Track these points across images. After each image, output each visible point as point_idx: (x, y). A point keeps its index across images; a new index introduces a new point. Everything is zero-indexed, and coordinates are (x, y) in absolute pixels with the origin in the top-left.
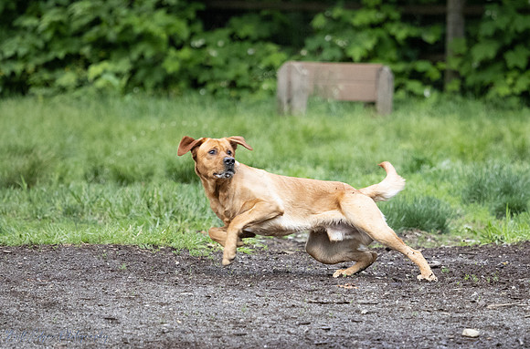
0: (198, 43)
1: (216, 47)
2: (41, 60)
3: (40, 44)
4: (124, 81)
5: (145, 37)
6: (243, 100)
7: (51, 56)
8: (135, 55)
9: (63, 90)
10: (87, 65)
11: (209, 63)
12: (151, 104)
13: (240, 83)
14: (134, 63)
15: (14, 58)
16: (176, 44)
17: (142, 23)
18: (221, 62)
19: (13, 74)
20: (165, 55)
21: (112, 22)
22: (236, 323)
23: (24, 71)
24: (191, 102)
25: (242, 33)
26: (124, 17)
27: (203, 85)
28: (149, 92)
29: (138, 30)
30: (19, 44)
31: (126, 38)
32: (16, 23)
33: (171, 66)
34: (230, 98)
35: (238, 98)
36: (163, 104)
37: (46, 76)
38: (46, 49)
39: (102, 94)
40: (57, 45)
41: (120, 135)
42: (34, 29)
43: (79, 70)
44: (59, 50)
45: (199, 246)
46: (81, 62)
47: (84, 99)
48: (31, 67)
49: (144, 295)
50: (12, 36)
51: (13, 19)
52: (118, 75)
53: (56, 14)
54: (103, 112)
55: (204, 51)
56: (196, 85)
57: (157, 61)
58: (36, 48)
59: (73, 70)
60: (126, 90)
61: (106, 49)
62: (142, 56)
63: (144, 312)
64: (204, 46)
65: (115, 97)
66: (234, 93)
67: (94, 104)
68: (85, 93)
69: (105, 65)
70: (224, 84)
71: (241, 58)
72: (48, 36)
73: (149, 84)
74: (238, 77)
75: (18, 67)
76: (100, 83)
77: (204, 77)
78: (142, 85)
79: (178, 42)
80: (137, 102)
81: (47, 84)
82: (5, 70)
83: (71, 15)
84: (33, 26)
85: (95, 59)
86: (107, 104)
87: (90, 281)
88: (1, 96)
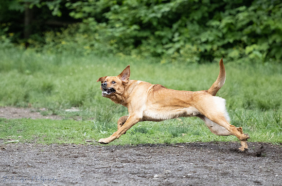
2: (220, 44)
3: (220, 35)
4: (265, 55)
5: (276, 31)
7: (226, 41)
8: (270, 41)
9: (232, 59)
10: (245, 46)
12: (279, 67)
14: (270, 45)
15: (206, 42)
17: (275, 23)
19: (206, 51)
21: (259, 23)
23: (212, 49)
26: (265, 21)
28: (278, 61)
29: (273, 28)
30: (209, 35)
31: (267, 32)
32: (208, 24)
37: (223, 52)
38: (224, 38)
39: (252, 61)
40: (229, 36)
41: (262, 84)
42: (217, 27)
43: (241, 49)
44: (230, 38)
46: (241, 45)
47: (243, 64)
48: (215, 47)
49: (275, 170)
50: (206, 31)
51: (207, 22)
52: (261, 52)
53: (229, 19)
54: (253, 71)
58: (218, 37)
59: (237, 49)
60: (265, 60)
61: (255, 38)
62: (274, 42)
63: (275, 179)
65: (259, 63)
67: (248, 67)
68: (244, 61)
69: (255, 46)
72: (225, 31)
73: (278, 57)
75: (208, 47)
76: (251, 56)
78: (274, 57)
80: (271, 66)
81: (223, 56)
82: (202, 49)
83: (237, 20)
84: (217, 25)
85: (249, 43)
86: (255, 67)
87: (246, 161)
88: (199, 62)
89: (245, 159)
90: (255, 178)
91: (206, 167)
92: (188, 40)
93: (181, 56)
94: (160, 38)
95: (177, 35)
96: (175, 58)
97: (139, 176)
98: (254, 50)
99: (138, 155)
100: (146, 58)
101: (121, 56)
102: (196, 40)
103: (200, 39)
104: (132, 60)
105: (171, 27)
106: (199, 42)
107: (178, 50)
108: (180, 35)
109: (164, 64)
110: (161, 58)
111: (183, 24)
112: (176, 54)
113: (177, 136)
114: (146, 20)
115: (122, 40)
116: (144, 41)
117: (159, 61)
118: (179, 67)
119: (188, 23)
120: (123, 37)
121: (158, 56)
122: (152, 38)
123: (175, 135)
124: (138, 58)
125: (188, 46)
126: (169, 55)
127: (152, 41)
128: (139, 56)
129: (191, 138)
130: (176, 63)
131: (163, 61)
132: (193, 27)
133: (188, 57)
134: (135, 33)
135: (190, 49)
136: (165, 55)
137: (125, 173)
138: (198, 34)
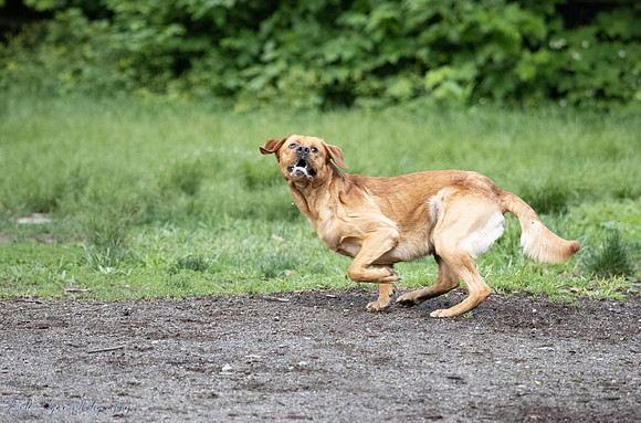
0: (558, 43)
1: (580, 49)
2: (368, 66)
3: (368, 45)
4: (469, 90)
5: (495, 37)
6: (613, 113)
7: (381, 61)
8: (481, 59)
9: (396, 101)
10: (424, 70)
11: (573, 68)
12: (501, 118)
13: (609, 92)
14: (480, 68)
15: (338, 63)
16: (530, 44)
17: (490, 19)
18: (586, 67)
19: (336, 82)
20: (519, 58)
21: (454, 18)
22: (607, 385)
23: (349, 79)
24: (549, 115)
25: (612, 32)
26: (468, 13)
27: (564, 94)
28: (499, 103)
29: (485, 28)
30: (344, 47)
31: (472, 38)
32: (340, 21)
33: (525, 72)
34: (596, 111)
35: (607, 111)
36: (515, 117)
37: (375, 84)
38: (376, 51)
39: (442, 105)
40: (389, 47)
41: (464, 155)
42: (361, 29)
43: (415, 76)
44: (391, 53)
45: (560, 291)
46: (417, 68)
47: (421, 111)
48: (357, 74)
49: (494, 349)
50: (335, 37)
51: (336, 16)
52: (461, 83)
53: (388, 10)
54: (443, 127)
55: (565, 54)
56: (555, 94)
57: (509, 66)
58: (364, 50)
59: (407, 76)
60: (471, 101)
61: (447, 51)
62: (490, 60)
63: (495, 370)
64: (565, 48)
65: (457, 109)
66: (601, 105)
67: (432, 118)
68: (422, 105)
69: (446, 71)
70: (589, 93)
71: (610, 62)
72: (378, 36)
73: (499, 93)
74: (607, 84)
75: (342, 74)
76: (439, 93)
77: (564, 85)
78: (489, 95)
79: (534, 43)
80: (484, 115)
81: (376, 94)
82: (328, 78)
83: (406, 10)
84: (360, 24)
85: (433, 64)
86: (447, 119)
87: (430, 332)
88: (322, 108)
89: (427, 328)
90: (450, 370)
91: (340, 346)
92: (296, 58)
93: (280, 94)
94: (233, 53)
95: (270, 46)
96: (266, 100)
97: (188, 369)
98: (446, 79)
99: (184, 321)
100: (200, 99)
101: (143, 97)
102: (314, 58)
103: (323, 56)
104: (169, 105)
105: (256, 29)
106: (320, 62)
107: (274, 81)
108: (278, 46)
109: (243, 114)
110: (236, 101)
111: (284, 22)
112: (270, 91)
113: (273, 276)
114: (199, 13)
115: (145, 59)
116: (195, 62)
117: (231, 107)
118: (277, 120)
119: (295, 19)
120: (148, 53)
121: (229, 94)
122: (214, 53)
123: (270, 275)
124: (184, 101)
125: (297, 71)
126: (253, 93)
127: (214, 60)
128: (186, 96)
129: (306, 280)
130: (269, 109)
131: (241, 107)
132: (307, 29)
133: (296, 97)
134: (174, 43)
135: (300, 79)
136: (245, 93)
137: (156, 361)
138: (317, 44)
